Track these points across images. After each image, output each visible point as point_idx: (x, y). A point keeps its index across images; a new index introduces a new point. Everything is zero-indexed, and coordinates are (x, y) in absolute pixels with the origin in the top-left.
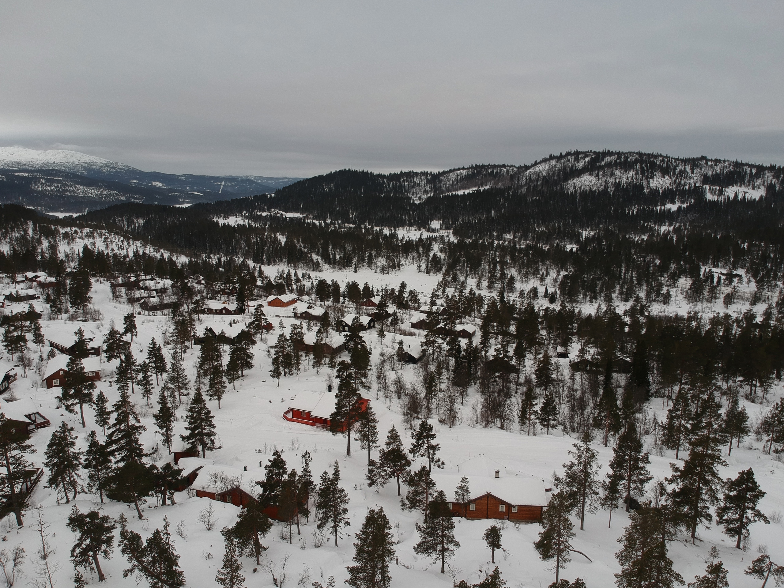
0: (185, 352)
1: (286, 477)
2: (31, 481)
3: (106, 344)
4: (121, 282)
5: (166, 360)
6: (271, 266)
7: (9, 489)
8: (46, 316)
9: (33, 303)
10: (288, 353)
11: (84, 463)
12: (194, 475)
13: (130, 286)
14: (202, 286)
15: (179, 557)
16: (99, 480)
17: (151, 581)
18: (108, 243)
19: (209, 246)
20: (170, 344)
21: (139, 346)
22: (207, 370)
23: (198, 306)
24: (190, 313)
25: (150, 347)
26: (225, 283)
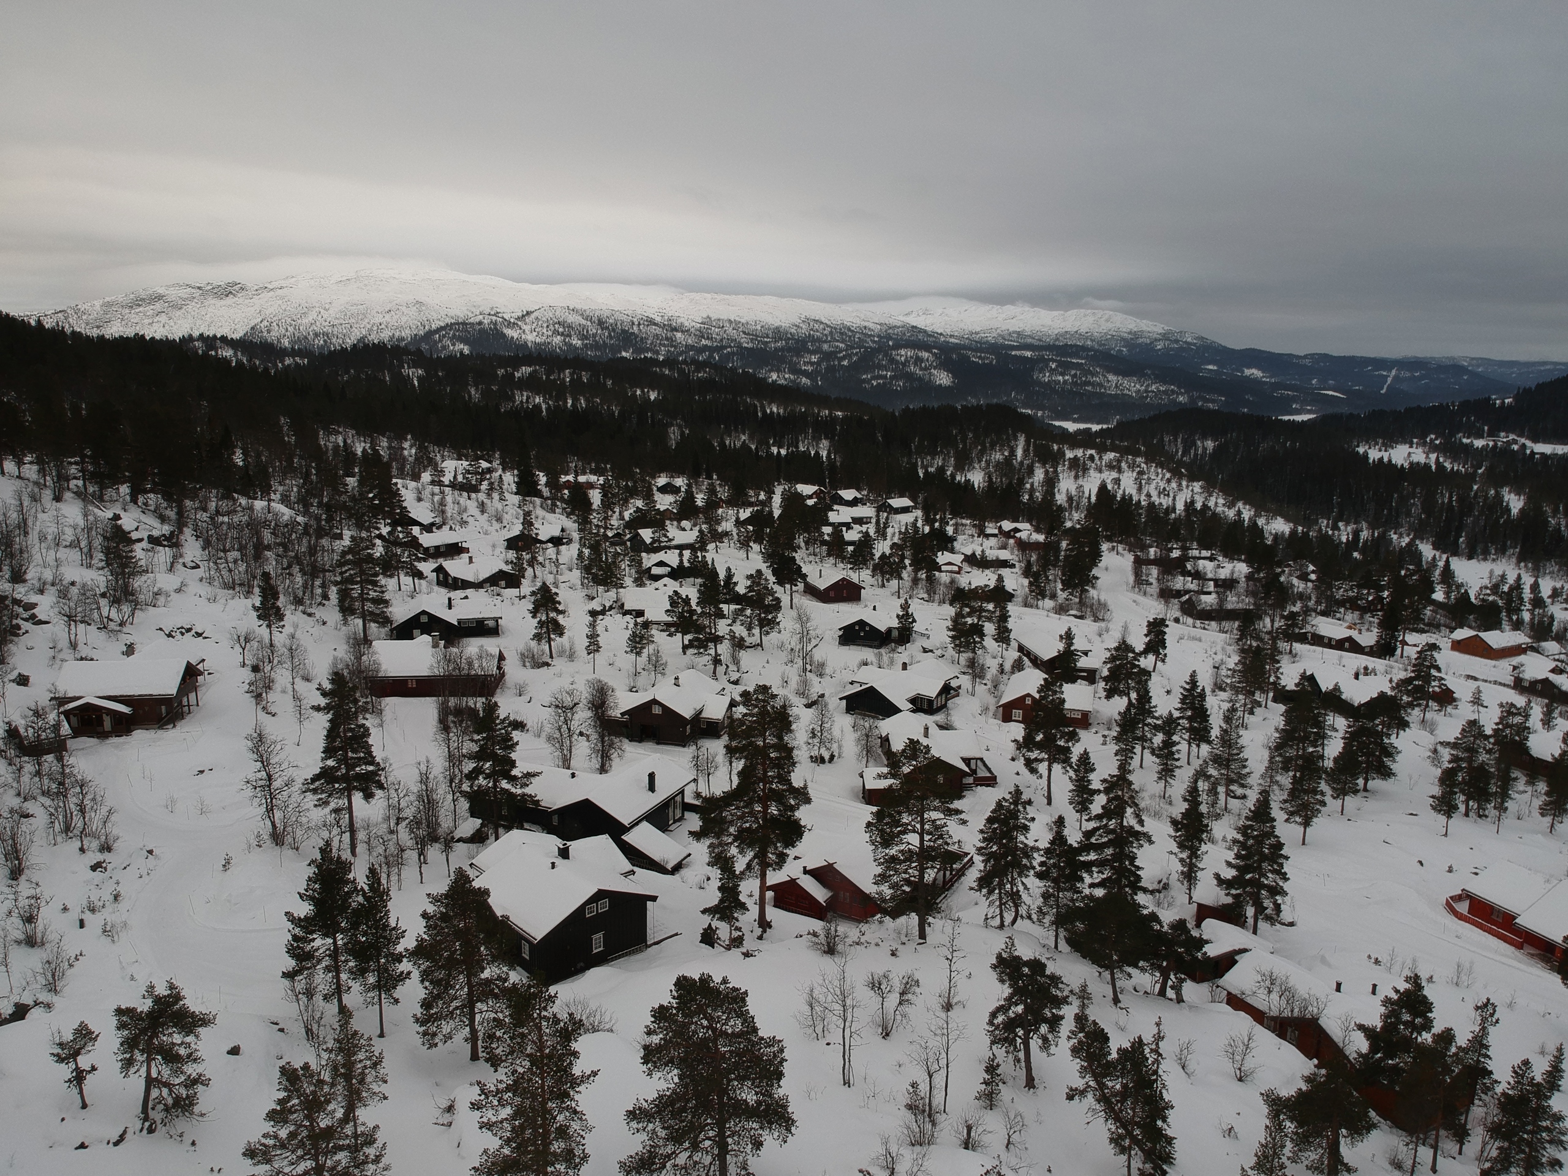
0: (1252, 713)
1: (1426, 1037)
2: (952, 870)
3: (1109, 666)
4: (1152, 557)
5: (1211, 720)
6: (1474, 561)
7: (916, 873)
8: (1020, 599)
9: (1003, 574)
10: (1482, 766)
11: (1038, 868)
12: (1228, 961)
13: (1170, 567)
14: (1310, 584)
15: (1172, 1107)
16: (1058, 907)
17: (1113, 1128)
18: (1143, 482)
19: (1338, 503)
20: (1225, 690)
21: (1165, 682)
22: (1290, 759)
23: (1295, 625)
24: (1274, 636)
25: (1185, 689)
26: (1360, 587)
